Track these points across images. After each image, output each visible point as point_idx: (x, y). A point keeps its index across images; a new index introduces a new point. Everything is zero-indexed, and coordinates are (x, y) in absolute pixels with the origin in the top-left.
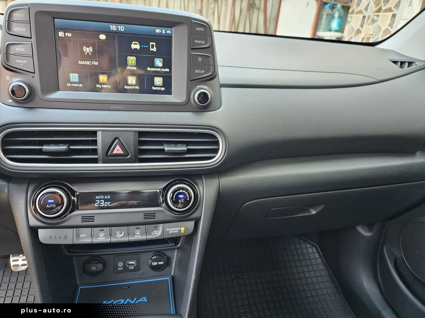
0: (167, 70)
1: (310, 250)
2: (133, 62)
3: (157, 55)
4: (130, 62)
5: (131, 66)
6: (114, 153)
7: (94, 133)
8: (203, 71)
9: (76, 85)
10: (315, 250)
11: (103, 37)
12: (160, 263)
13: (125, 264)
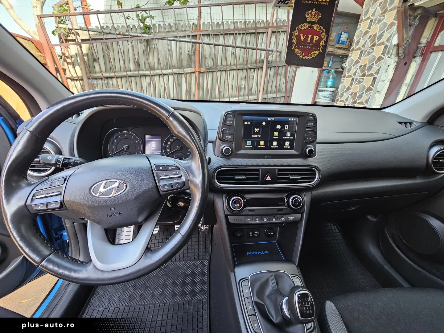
0: (292, 138)
1: (333, 228)
2: (277, 135)
3: (288, 131)
4: (275, 135)
5: (275, 137)
6: (266, 180)
7: (258, 170)
8: (311, 138)
9: (249, 147)
10: (336, 228)
11: (264, 123)
12: (272, 233)
13: (253, 233)
